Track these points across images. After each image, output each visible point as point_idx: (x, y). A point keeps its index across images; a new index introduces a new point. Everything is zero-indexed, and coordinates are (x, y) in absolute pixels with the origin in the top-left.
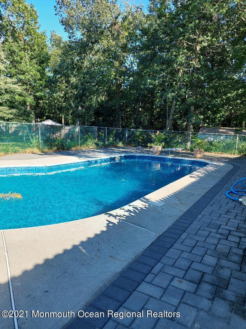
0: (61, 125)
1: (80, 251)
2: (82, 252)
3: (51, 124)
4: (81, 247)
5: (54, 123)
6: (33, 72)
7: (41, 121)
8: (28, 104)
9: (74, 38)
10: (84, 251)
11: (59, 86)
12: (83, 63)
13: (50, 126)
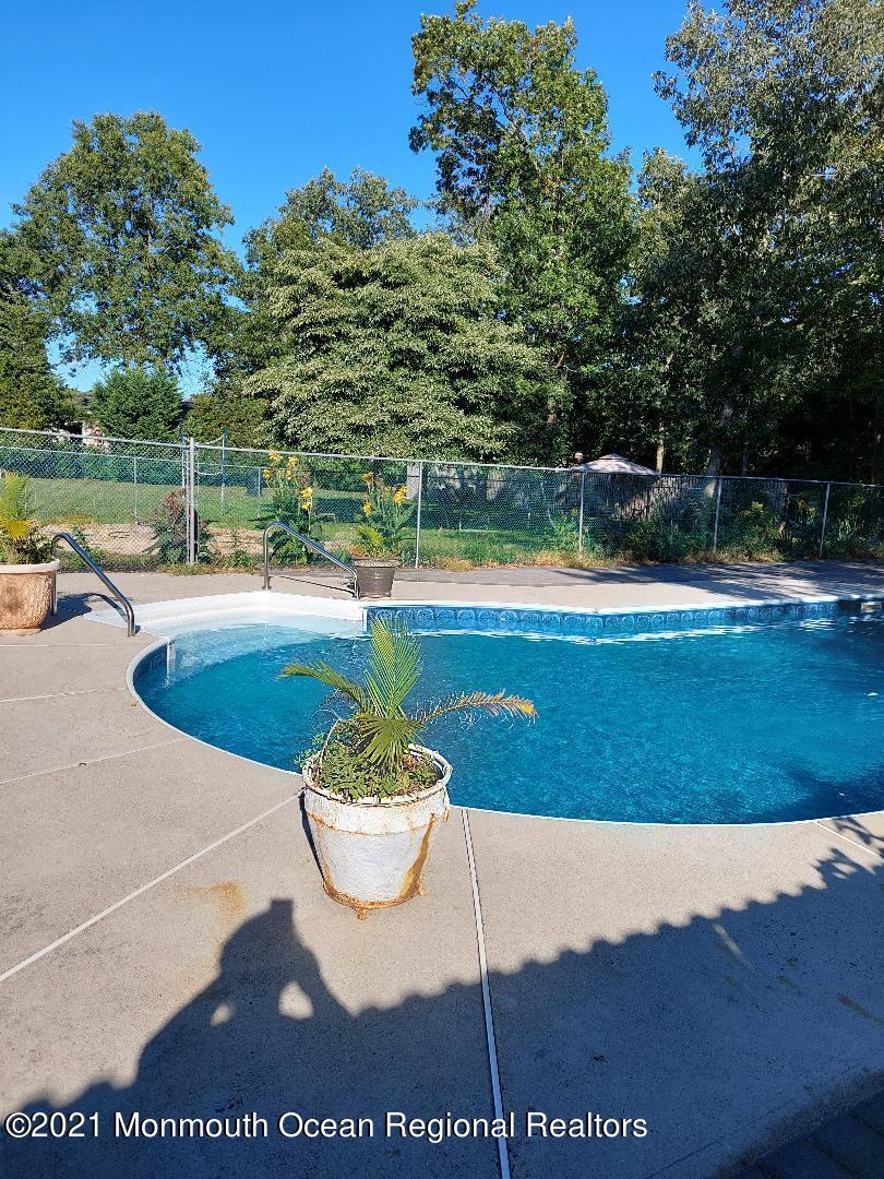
0: (650, 472)
1: (718, 946)
2: (726, 948)
3: (616, 469)
4: (720, 930)
5: (627, 468)
6: (578, 296)
7: (585, 461)
8: (551, 403)
9: (728, 160)
10: (733, 947)
11: (658, 336)
12: (753, 246)
13: (614, 475)
